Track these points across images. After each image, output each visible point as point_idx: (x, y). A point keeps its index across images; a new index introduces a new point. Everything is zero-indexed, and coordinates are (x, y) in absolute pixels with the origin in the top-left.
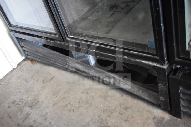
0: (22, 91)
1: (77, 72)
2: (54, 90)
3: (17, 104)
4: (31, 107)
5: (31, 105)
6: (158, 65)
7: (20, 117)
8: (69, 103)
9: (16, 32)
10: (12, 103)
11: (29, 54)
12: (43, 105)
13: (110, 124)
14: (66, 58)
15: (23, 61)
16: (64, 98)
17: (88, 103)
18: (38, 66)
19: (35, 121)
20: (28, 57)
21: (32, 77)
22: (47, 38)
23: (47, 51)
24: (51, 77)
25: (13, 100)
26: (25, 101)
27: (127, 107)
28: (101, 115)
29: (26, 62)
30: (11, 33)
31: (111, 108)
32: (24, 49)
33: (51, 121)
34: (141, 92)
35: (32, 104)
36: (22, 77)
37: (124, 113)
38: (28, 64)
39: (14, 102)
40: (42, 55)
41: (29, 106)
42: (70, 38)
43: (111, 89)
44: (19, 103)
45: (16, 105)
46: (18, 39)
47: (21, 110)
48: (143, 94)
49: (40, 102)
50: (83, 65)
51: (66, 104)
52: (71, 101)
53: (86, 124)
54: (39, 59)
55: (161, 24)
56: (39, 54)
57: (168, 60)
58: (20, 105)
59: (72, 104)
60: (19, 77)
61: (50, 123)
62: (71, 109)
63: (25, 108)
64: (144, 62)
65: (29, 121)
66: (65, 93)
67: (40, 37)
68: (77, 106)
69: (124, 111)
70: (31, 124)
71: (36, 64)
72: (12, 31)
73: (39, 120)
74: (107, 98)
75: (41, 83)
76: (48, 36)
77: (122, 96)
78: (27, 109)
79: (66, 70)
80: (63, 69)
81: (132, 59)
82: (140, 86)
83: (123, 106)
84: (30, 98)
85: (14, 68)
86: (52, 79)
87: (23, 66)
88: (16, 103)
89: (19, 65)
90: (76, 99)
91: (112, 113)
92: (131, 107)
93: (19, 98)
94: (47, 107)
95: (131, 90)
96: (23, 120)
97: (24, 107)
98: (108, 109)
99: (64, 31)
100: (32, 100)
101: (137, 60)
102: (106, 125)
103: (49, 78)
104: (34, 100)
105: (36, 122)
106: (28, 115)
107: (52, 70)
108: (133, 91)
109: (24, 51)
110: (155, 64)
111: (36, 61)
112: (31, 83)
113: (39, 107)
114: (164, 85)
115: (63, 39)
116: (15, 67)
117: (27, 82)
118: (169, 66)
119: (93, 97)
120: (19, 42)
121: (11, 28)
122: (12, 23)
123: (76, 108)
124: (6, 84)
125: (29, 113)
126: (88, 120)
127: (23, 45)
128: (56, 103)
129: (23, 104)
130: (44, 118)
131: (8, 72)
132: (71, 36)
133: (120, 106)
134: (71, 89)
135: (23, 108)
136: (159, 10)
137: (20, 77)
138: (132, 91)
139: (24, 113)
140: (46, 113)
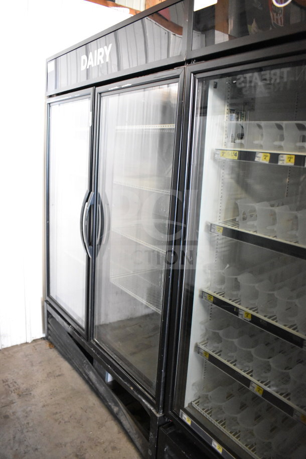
0: (21, 373)
1: (88, 381)
2: (53, 389)
3: (8, 385)
4: (20, 396)
5: (20, 393)
6: (154, 411)
7: (2, 401)
8: (60, 412)
9: (50, 305)
10: (3, 381)
11: (52, 335)
12: (33, 400)
13: (87, 456)
14: (85, 360)
15: (41, 338)
16: (58, 404)
17: (79, 422)
18: (53, 353)
19: (14, 413)
20: (49, 337)
21: (40, 363)
22: (75, 329)
23: (70, 341)
24: (60, 373)
25: (7, 378)
26: (17, 386)
27: (115, 447)
28: (84, 442)
29: (43, 342)
30: (45, 303)
31: (99, 440)
32: (49, 326)
33: (30, 421)
34: (137, 436)
35: (22, 393)
36: (29, 356)
37: (109, 452)
38: (45, 345)
39: (5, 381)
40: (63, 344)
41: (18, 394)
42: (94, 341)
43: (112, 420)
44: (9, 384)
45: (6, 385)
46: (49, 313)
47: (7, 394)
48: (138, 440)
49: (32, 395)
50: (97, 377)
51: (57, 412)
52: (64, 411)
53: (63, 443)
54: (59, 346)
55: (162, 369)
56: (60, 340)
57: (163, 408)
58: (9, 387)
59: (63, 416)
60: (26, 356)
61: (28, 423)
62: (58, 419)
63: (13, 394)
64: (144, 401)
65: (8, 410)
66: (63, 399)
67: (69, 324)
68: (66, 419)
69: (111, 450)
70: (8, 414)
71: (53, 349)
72: (47, 301)
73: (20, 414)
74: (102, 427)
75: (46, 375)
76: (77, 327)
77: (118, 433)
78: (14, 396)
79: (80, 374)
80: (77, 371)
81: (136, 393)
82: (140, 430)
83: (112, 444)
84: (24, 385)
85: (28, 342)
86: (59, 375)
87: (38, 344)
88: (7, 383)
89: (35, 341)
90: (70, 412)
91: (96, 445)
92: (120, 449)
93: (13, 380)
94: (36, 405)
95: (128, 429)
96: (3, 405)
97: (12, 392)
98: (95, 439)
99: (92, 332)
100: (25, 389)
101: (139, 396)
102: (83, 455)
103: (58, 373)
104: (27, 389)
105: (15, 415)
106: (12, 402)
107: (65, 366)
108: (130, 432)
109: (48, 329)
110: (152, 409)
111: (55, 347)
112: (35, 368)
113: (27, 400)
114: (154, 436)
115: (88, 339)
116: (30, 342)
117: (32, 365)
118: (164, 416)
119: (88, 419)
120: (48, 317)
121: (48, 299)
122: (52, 294)
123: (63, 422)
124: (10, 356)
125: (14, 401)
126: (68, 440)
127: (50, 322)
128: (48, 405)
129: (13, 388)
130: (26, 415)
131: (19, 343)
132: (96, 340)
133: (110, 442)
134: (71, 398)
135: (10, 392)
136: (163, 356)
137: (28, 355)
138: (128, 431)
139: (9, 398)
140: (31, 411)
